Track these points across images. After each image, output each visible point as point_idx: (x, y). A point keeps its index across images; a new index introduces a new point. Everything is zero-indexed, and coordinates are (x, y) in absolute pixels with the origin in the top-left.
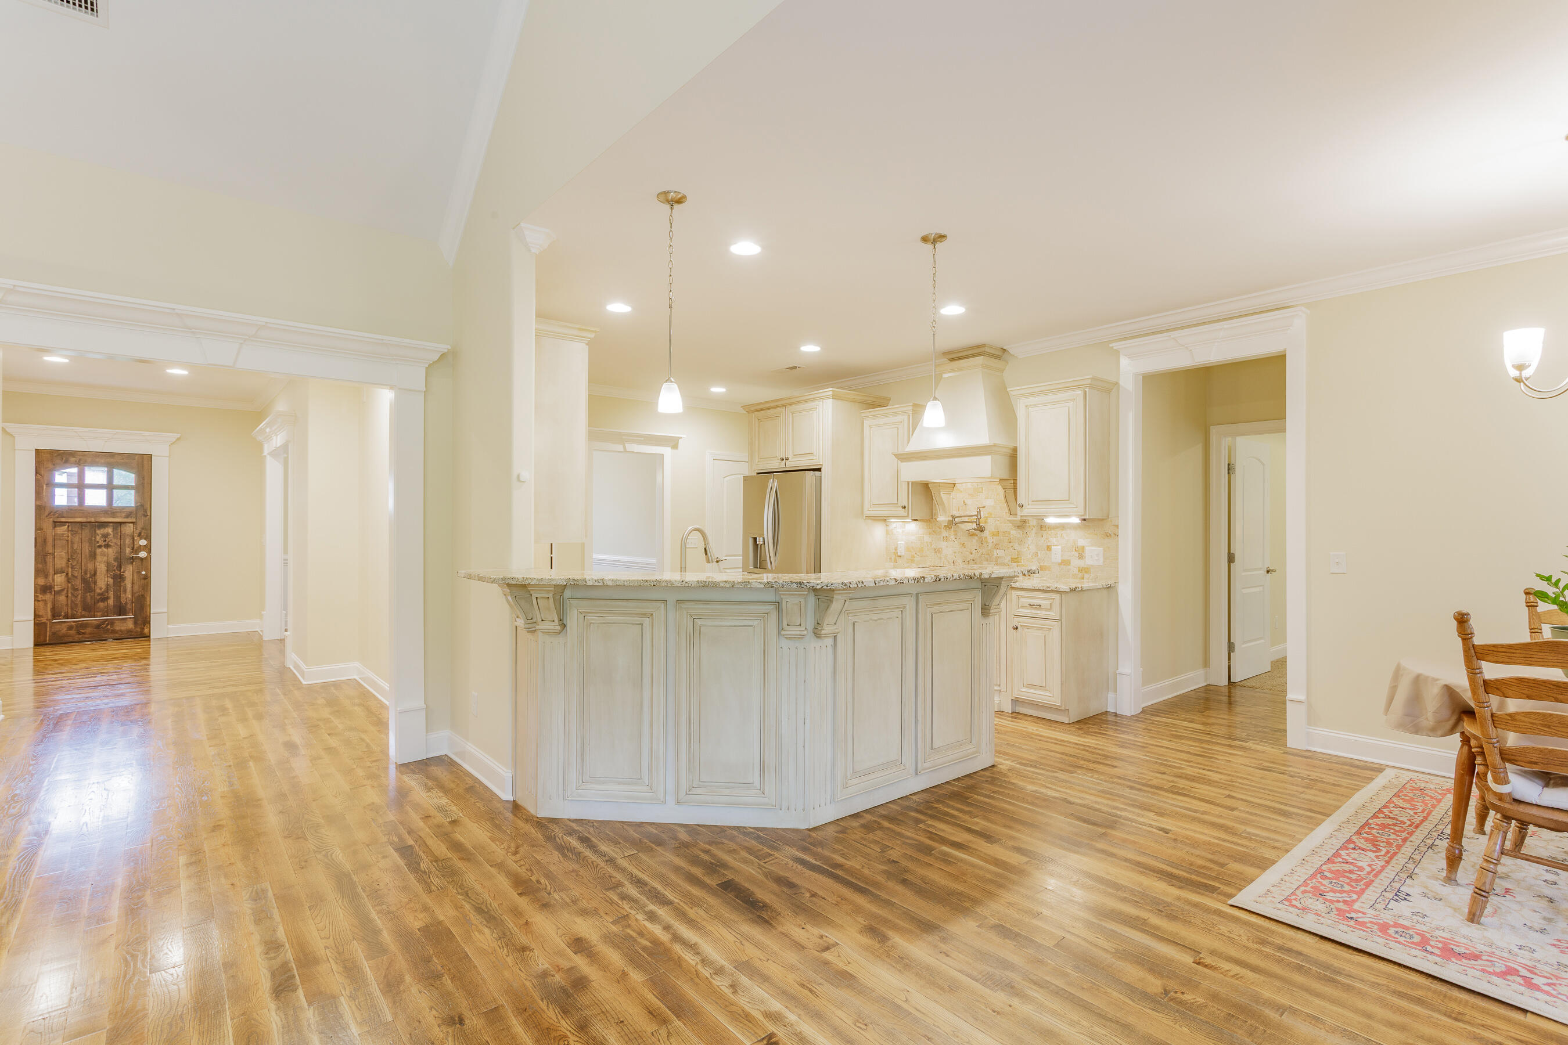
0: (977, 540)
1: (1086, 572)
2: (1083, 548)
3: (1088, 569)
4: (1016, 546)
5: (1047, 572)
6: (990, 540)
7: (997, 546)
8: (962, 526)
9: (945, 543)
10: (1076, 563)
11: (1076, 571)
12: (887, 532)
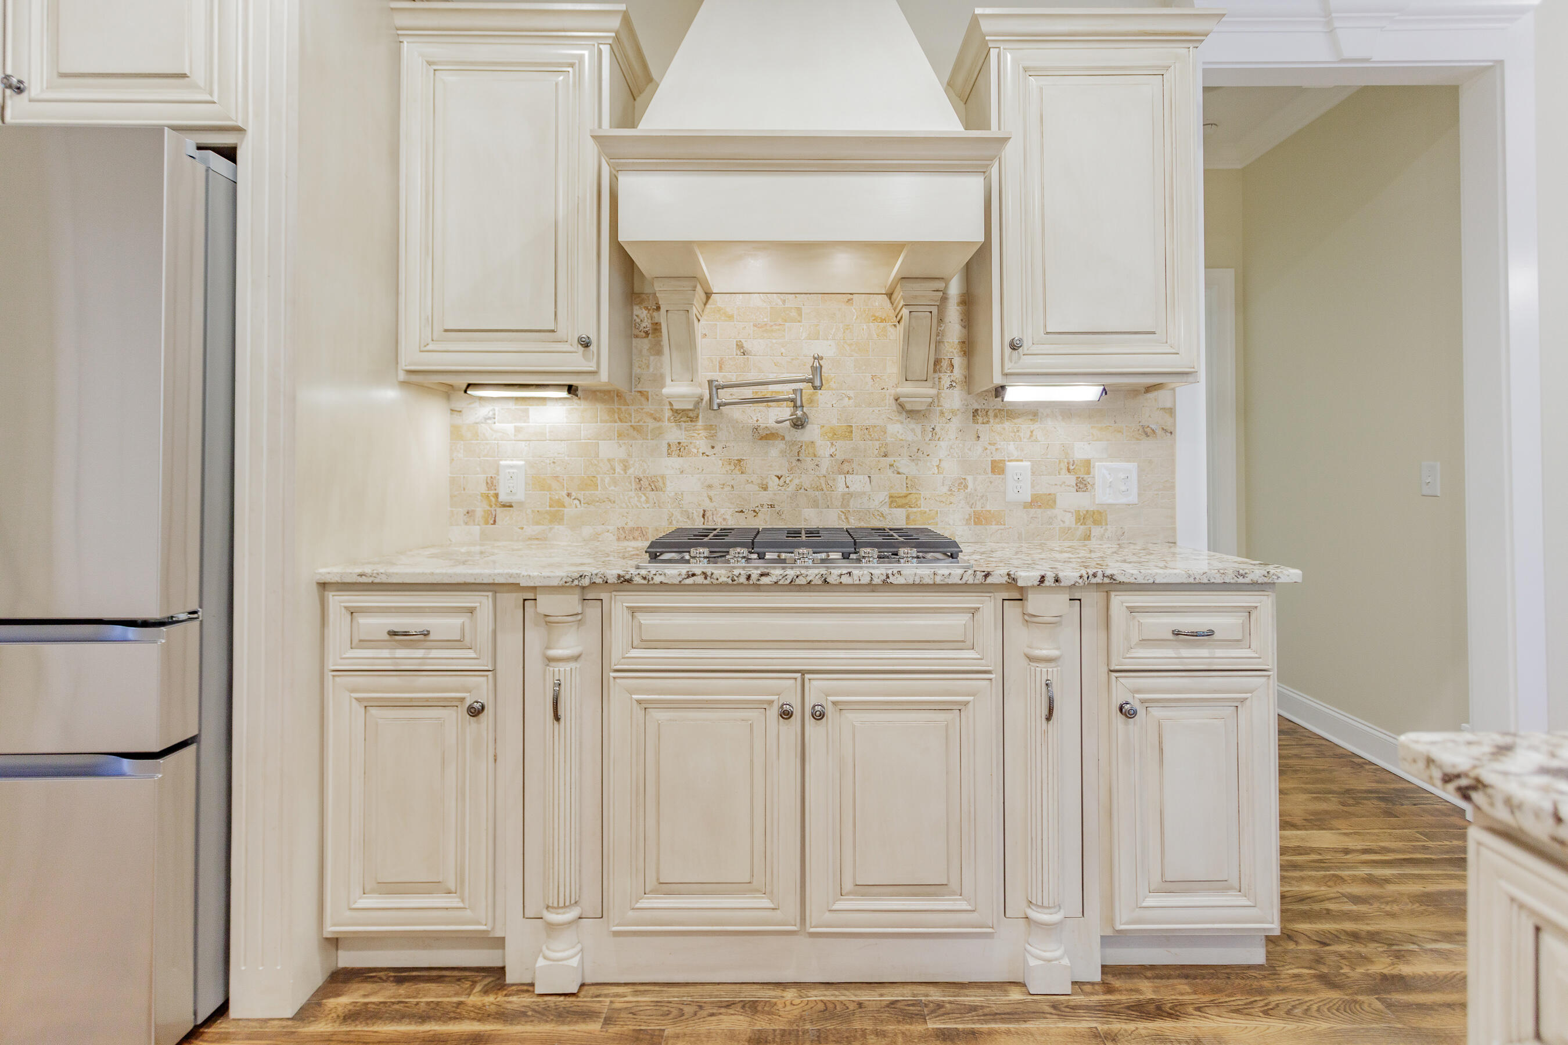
0: (783, 453)
1: (1096, 522)
2: (1087, 464)
3: (1100, 513)
4: (904, 464)
5: (994, 527)
6: (824, 449)
7: (846, 467)
8: (736, 413)
9: (675, 462)
10: (1070, 501)
11: (1069, 520)
12: (456, 433)
